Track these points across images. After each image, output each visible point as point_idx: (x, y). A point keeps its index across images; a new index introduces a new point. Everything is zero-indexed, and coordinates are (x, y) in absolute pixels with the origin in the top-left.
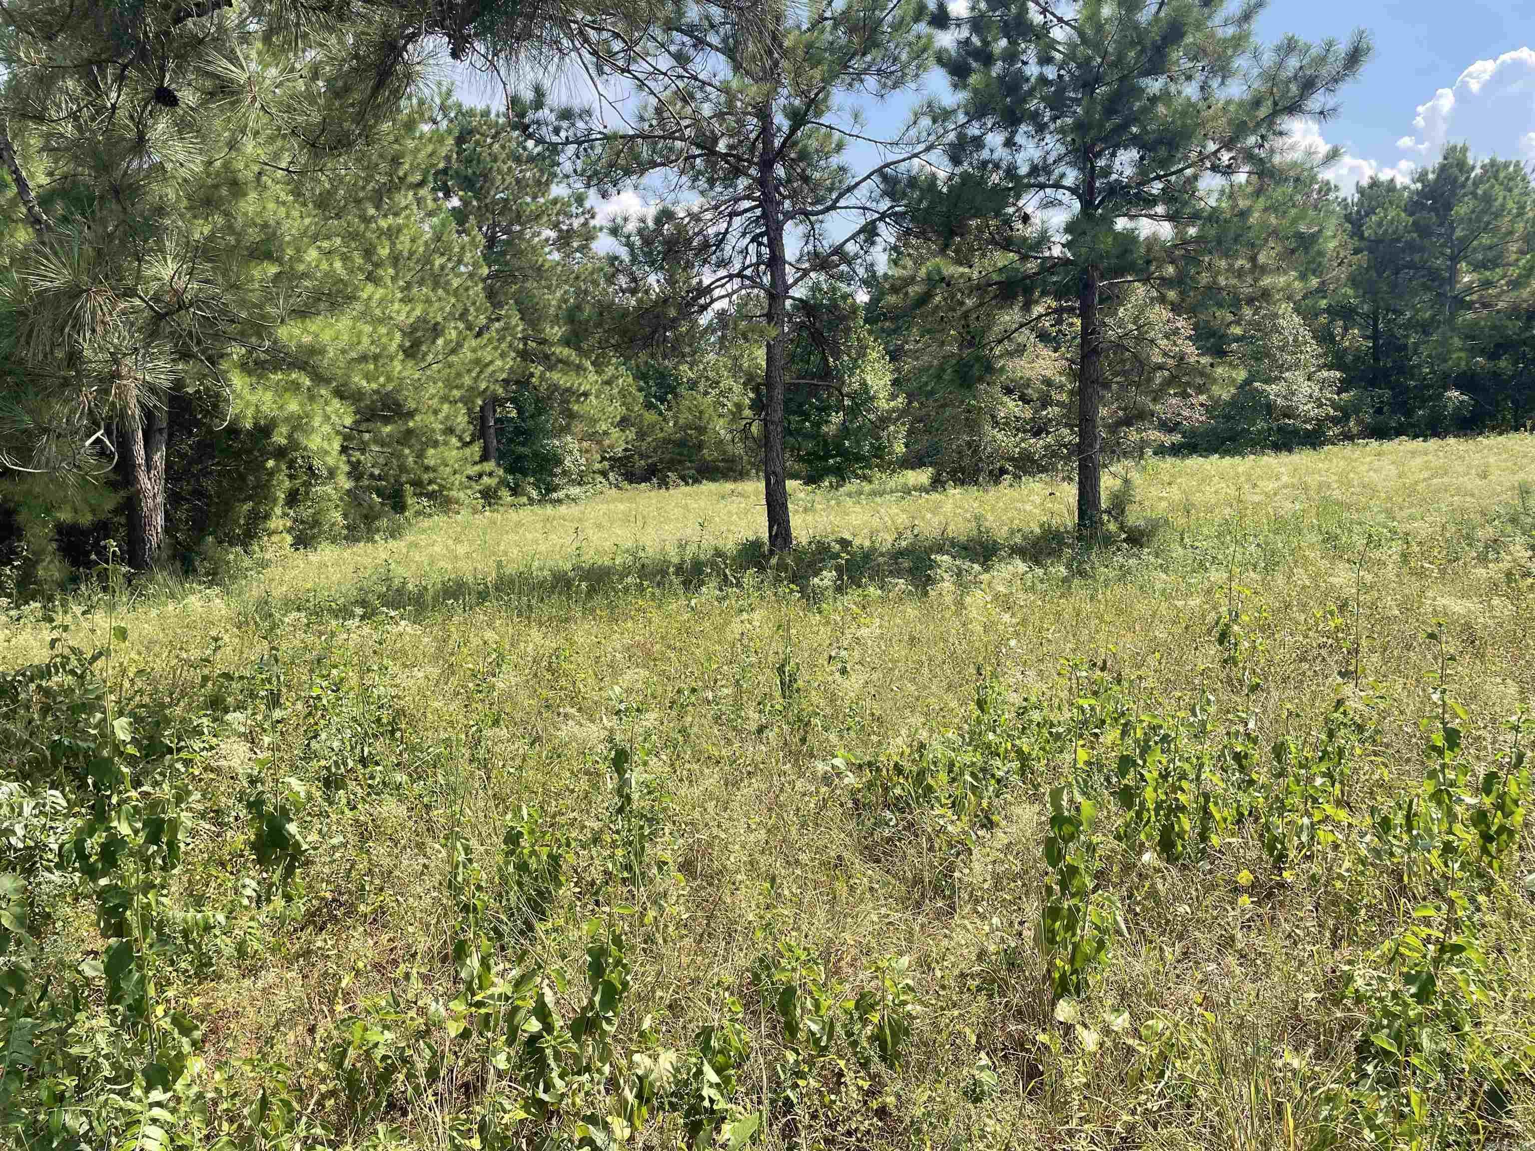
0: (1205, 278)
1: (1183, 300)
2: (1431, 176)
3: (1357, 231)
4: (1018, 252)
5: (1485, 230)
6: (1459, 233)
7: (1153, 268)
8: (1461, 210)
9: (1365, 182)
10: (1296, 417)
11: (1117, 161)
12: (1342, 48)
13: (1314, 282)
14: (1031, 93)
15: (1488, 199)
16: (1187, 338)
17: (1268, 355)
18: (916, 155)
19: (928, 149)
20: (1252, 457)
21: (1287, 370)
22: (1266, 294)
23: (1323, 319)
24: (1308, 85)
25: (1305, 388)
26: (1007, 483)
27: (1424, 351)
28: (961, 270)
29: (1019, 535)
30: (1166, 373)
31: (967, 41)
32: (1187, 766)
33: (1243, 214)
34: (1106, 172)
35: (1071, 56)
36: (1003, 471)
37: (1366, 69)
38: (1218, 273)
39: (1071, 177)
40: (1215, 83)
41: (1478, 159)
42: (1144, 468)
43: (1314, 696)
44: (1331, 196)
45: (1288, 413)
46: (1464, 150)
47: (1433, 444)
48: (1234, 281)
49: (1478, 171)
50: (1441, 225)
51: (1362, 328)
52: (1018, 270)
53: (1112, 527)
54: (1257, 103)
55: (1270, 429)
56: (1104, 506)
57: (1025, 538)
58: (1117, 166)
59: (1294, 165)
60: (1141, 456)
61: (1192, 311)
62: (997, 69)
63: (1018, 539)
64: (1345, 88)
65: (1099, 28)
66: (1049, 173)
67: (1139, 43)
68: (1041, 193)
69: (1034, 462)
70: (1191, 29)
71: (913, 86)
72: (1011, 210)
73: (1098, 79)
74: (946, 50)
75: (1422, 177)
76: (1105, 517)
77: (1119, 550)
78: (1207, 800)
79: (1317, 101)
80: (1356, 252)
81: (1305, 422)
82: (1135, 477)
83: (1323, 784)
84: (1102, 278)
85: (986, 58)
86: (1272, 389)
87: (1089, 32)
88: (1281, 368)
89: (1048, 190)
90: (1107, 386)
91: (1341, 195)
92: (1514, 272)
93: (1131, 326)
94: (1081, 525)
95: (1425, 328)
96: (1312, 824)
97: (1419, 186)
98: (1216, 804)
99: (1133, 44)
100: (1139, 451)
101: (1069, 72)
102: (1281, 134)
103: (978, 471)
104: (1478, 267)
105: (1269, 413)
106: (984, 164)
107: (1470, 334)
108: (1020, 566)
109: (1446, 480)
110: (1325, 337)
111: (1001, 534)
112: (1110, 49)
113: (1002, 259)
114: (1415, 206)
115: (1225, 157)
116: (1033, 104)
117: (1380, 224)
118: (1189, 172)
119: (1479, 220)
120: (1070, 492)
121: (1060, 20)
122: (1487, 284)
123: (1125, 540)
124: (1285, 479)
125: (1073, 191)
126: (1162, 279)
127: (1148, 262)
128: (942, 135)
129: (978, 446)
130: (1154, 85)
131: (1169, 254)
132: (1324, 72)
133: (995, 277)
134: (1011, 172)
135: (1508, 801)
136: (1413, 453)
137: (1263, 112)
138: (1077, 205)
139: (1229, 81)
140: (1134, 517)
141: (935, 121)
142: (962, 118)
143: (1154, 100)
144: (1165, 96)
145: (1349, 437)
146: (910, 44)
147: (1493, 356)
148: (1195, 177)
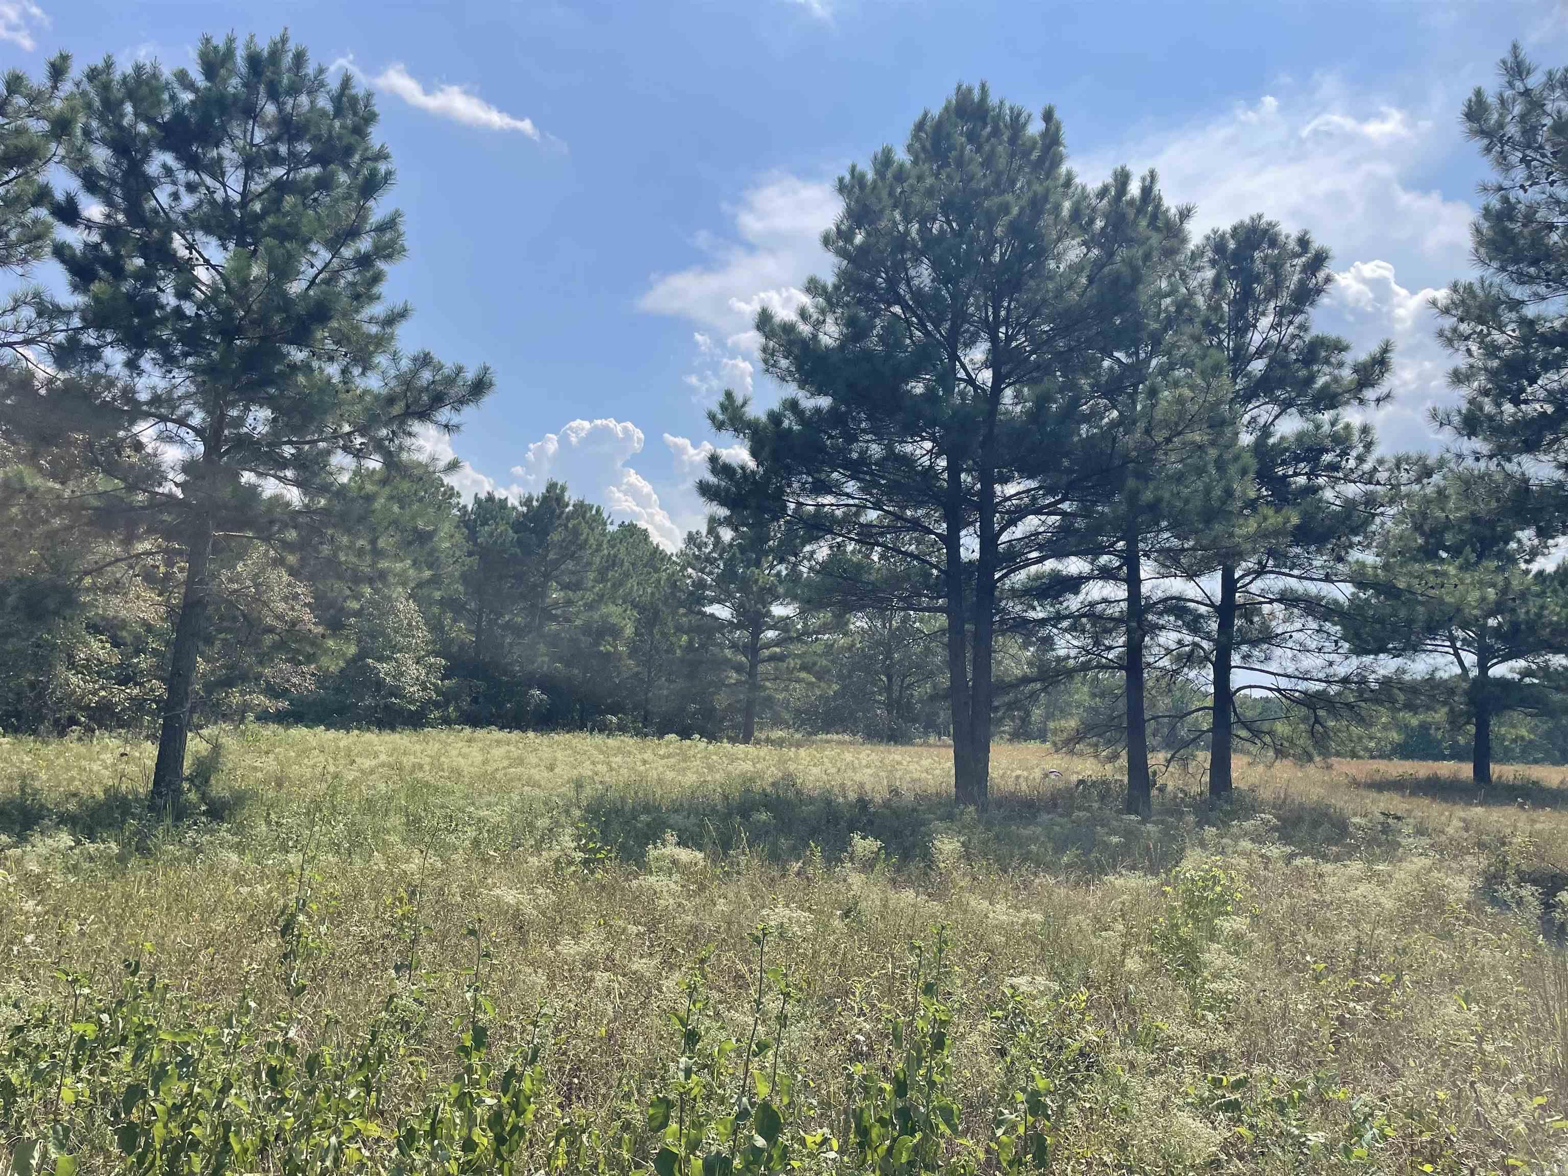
0: (326, 550)
1: (302, 567)
2: (535, 503)
3: (472, 535)
4: (123, 479)
5: (572, 557)
6: (552, 556)
7: (276, 528)
8: (555, 537)
9: (483, 496)
10: (403, 697)
11: (251, 416)
12: (470, 375)
13: (427, 574)
14: (163, 321)
15: (576, 532)
16: (306, 605)
17: (383, 634)
18: (10, 345)
19: (27, 342)
20: (356, 732)
21: (400, 651)
22: (382, 575)
23: (436, 610)
24: (438, 400)
25: (414, 670)
26: (75, 736)
27: (517, 651)
28: (51, 484)
29: (74, 801)
30: (277, 637)
31: (96, 246)
32: (207, 1093)
33: (369, 498)
34: (239, 422)
35: (212, 298)
36: (73, 721)
37: (488, 399)
38: (339, 548)
39: (198, 418)
40: (357, 371)
41: (572, 497)
42: (243, 733)
43: (371, 990)
44: (454, 501)
45: (396, 692)
46: (563, 489)
47: (516, 735)
48: (354, 560)
49: (570, 508)
50: (539, 546)
51: (469, 622)
52: (122, 499)
53: (193, 796)
54: (391, 400)
55: (377, 706)
56: (186, 771)
57: (81, 804)
58: (250, 420)
59: (420, 464)
60: (242, 720)
61: (312, 578)
62: (126, 286)
63: (72, 806)
64: (469, 411)
65: (245, 283)
66: (174, 408)
67: (286, 311)
68: (162, 426)
69: (113, 714)
70: (338, 315)
71: (19, 270)
72: (121, 434)
73: (239, 331)
74: (70, 247)
75: (528, 502)
76: (186, 785)
77: (195, 824)
78: (227, 1131)
79: (444, 414)
80: (470, 554)
81: (410, 703)
82: (230, 742)
83: (358, 1096)
84: (219, 527)
85: (117, 270)
86: (384, 668)
87: (234, 283)
88: (395, 648)
89: (170, 425)
90: (209, 641)
91: (462, 502)
92: (589, 596)
93: (248, 583)
94: (156, 792)
95: (518, 632)
96: (340, 1143)
97: (525, 509)
98: (237, 1133)
99: (279, 309)
100: (237, 716)
101: (209, 314)
102: (410, 434)
103: (41, 719)
104: (565, 587)
105: (378, 690)
106: (97, 377)
107: (554, 641)
108: (65, 839)
109: (519, 770)
110: (436, 626)
111: (50, 798)
112: (254, 307)
113: (103, 483)
114: (520, 525)
115: (358, 441)
116: (165, 334)
117: (491, 535)
118: (322, 445)
119: (567, 548)
120: (149, 752)
121: (207, 262)
122: (569, 602)
123: (204, 813)
124: (383, 757)
125: (198, 432)
126: (283, 542)
127: (272, 522)
128: (48, 333)
129: (46, 688)
130: (298, 355)
131: (293, 517)
132: (452, 392)
133: (95, 502)
134: (128, 393)
135: (522, 1099)
136: (499, 742)
137: (397, 409)
138: (200, 448)
139: (369, 373)
140: (219, 788)
141: (40, 314)
142: (76, 322)
143: (294, 368)
144: (306, 368)
145: (447, 722)
146: (23, 225)
147: (568, 664)
148: (329, 452)
